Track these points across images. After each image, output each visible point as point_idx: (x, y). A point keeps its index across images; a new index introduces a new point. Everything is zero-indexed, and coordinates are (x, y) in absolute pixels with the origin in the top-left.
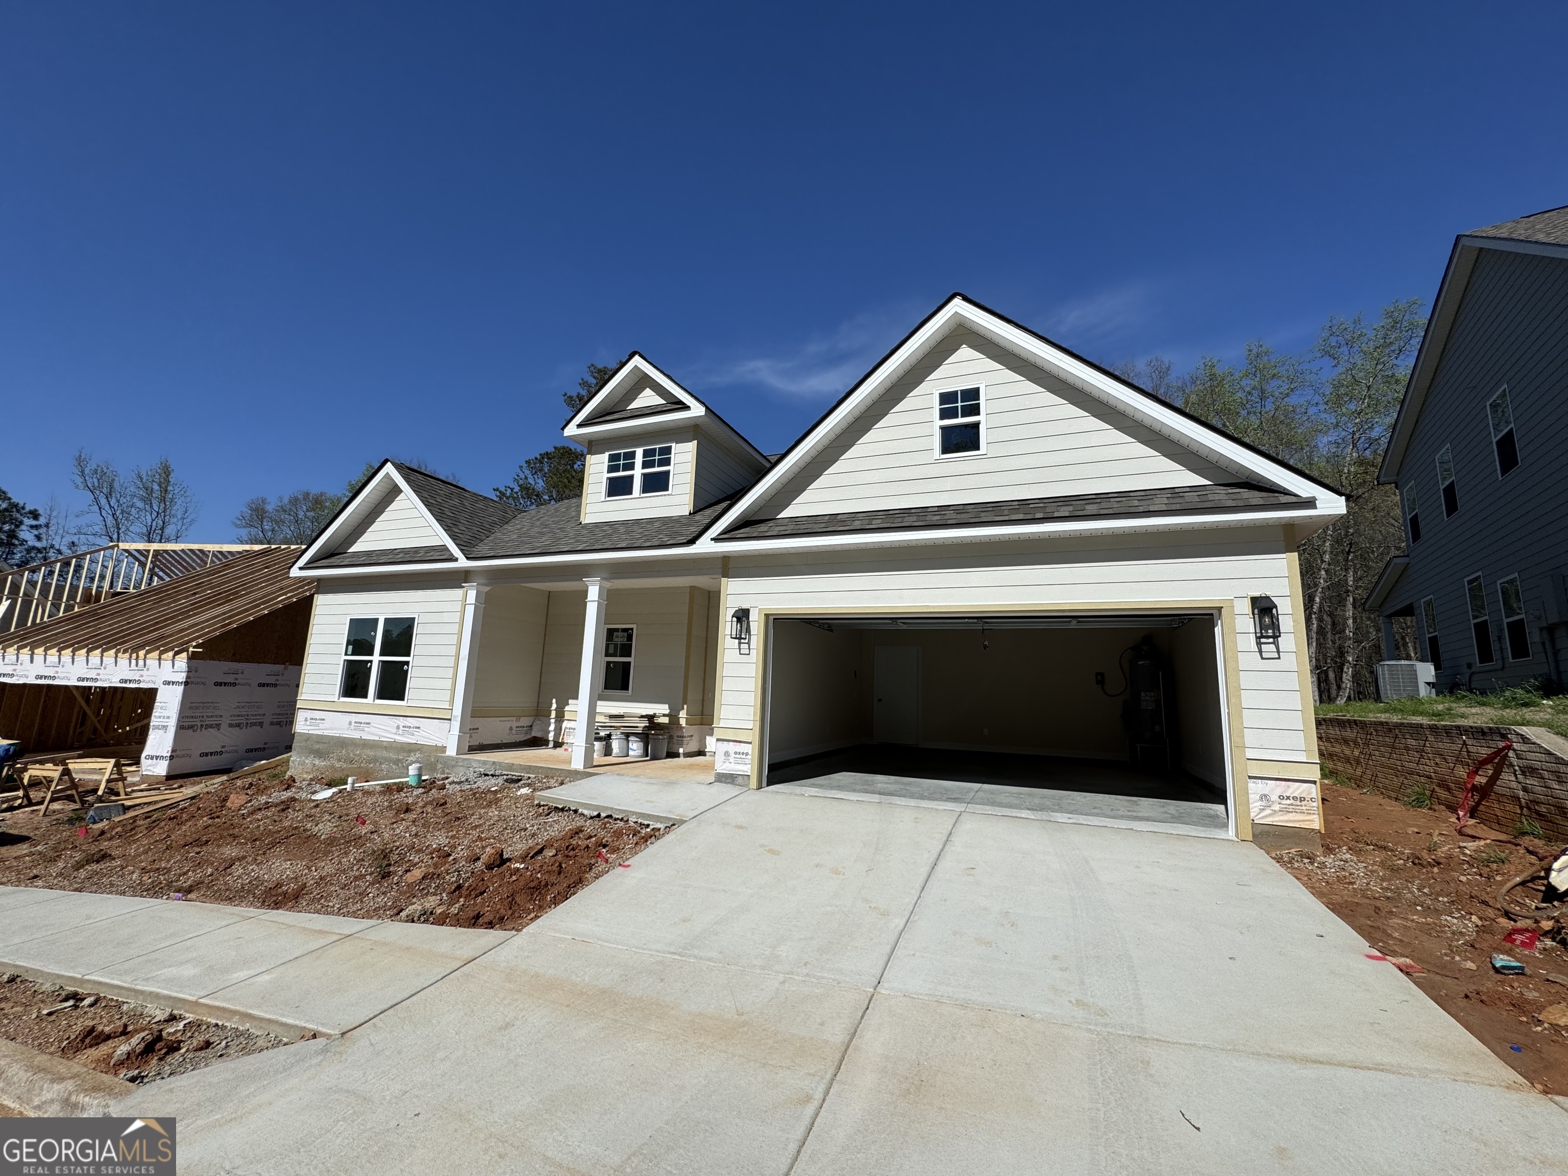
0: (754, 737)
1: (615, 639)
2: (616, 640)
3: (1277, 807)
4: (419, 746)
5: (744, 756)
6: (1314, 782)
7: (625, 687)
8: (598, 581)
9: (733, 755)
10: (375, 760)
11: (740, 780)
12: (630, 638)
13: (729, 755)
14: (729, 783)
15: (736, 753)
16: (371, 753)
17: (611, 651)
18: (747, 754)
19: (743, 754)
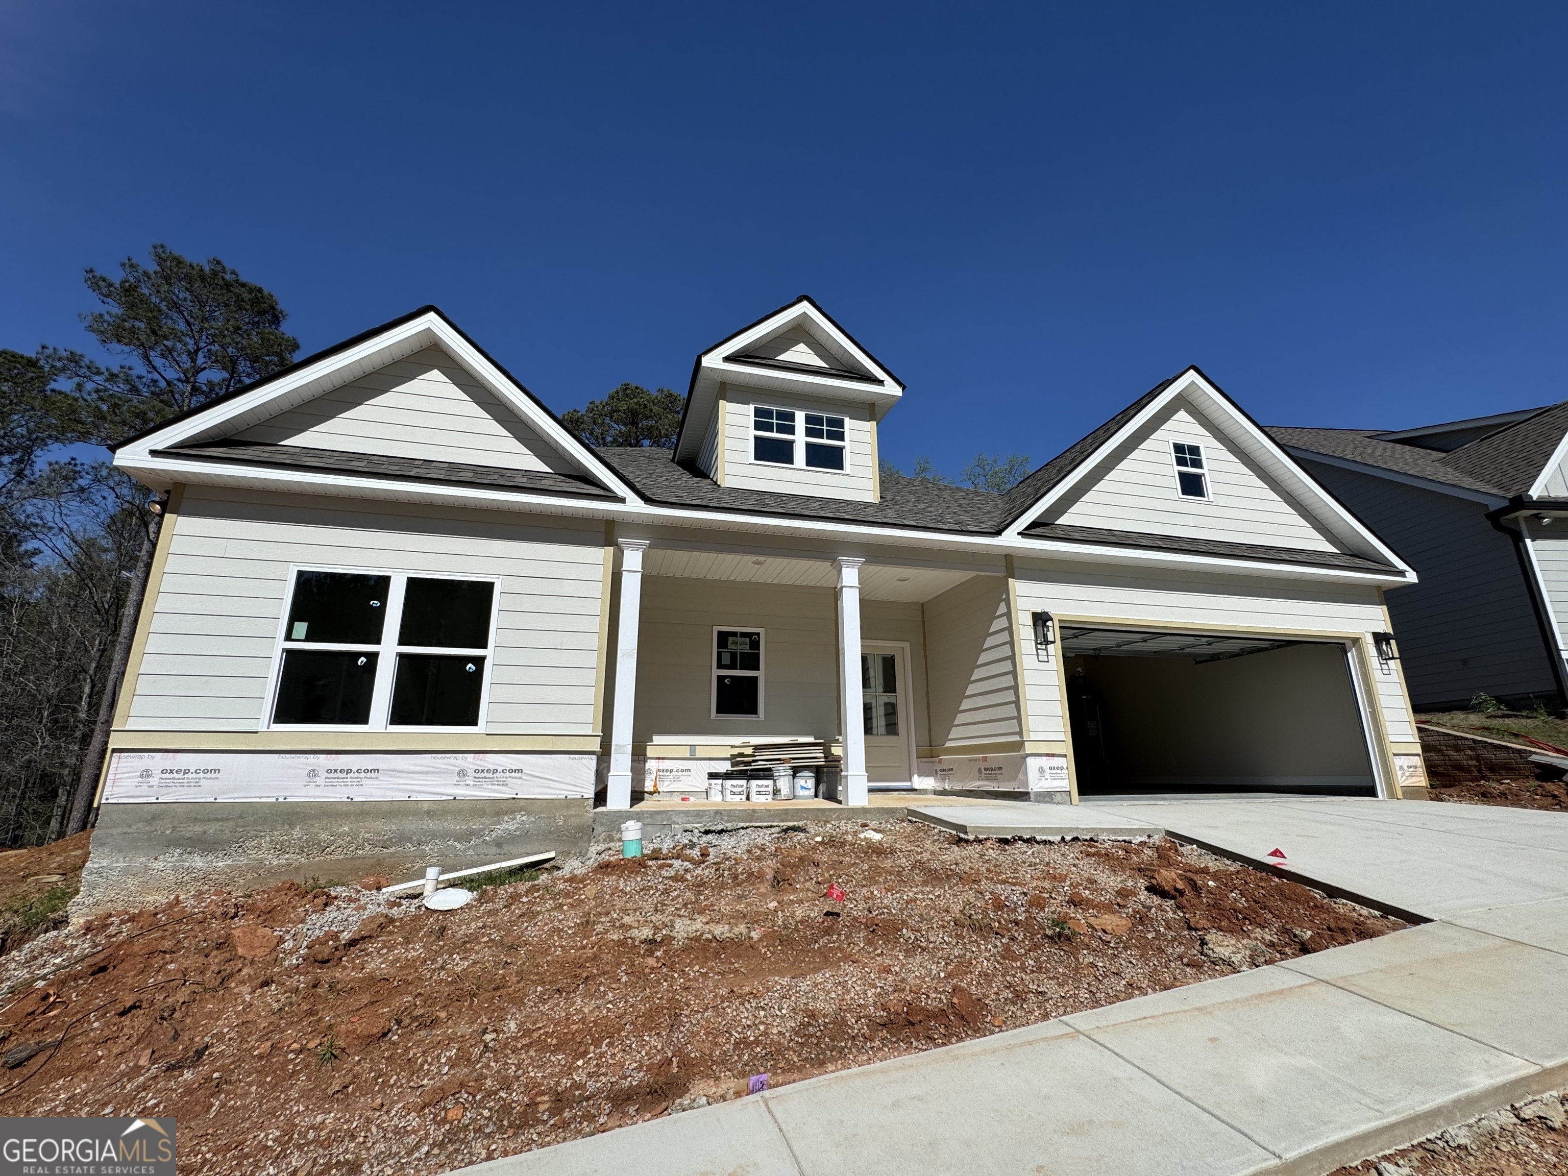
0: (1068, 748)
1: (731, 647)
2: (733, 647)
3: (1407, 774)
4: (522, 803)
5: (1059, 771)
6: (1419, 755)
7: (751, 708)
8: (858, 562)
9: (1048, 771)
10: (403, 839)
11: (1058, 798)
12: (755, 645)
13: (1043, 772)
14: (1048, 802)
15: (1050, 768)
16: (391, 827)
17: (726, 660)
18: (1062, 768)
19: (1058, 768)
